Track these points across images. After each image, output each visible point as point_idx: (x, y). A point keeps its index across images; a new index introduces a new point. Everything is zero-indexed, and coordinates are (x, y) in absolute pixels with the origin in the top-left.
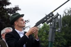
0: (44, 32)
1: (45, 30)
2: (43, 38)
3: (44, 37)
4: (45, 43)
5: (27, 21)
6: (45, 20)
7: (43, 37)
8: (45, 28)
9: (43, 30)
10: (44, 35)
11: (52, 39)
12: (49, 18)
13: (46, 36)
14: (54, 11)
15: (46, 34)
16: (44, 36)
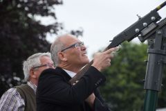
0: (122, 63)
1: (125, 59)
2: (121, 80)
3: (124, 78)
4: (126, 92)
5: (78, 32)
6: (137, 30)
7: (120, 76)
8: (125, 54)
9: (119, 58)
10: (124, 70)
11: (154, 84)
12: (147, 26)
13: (128, 75)
14: (162, 6)
15: (127, 68)
16: (123, 73)
